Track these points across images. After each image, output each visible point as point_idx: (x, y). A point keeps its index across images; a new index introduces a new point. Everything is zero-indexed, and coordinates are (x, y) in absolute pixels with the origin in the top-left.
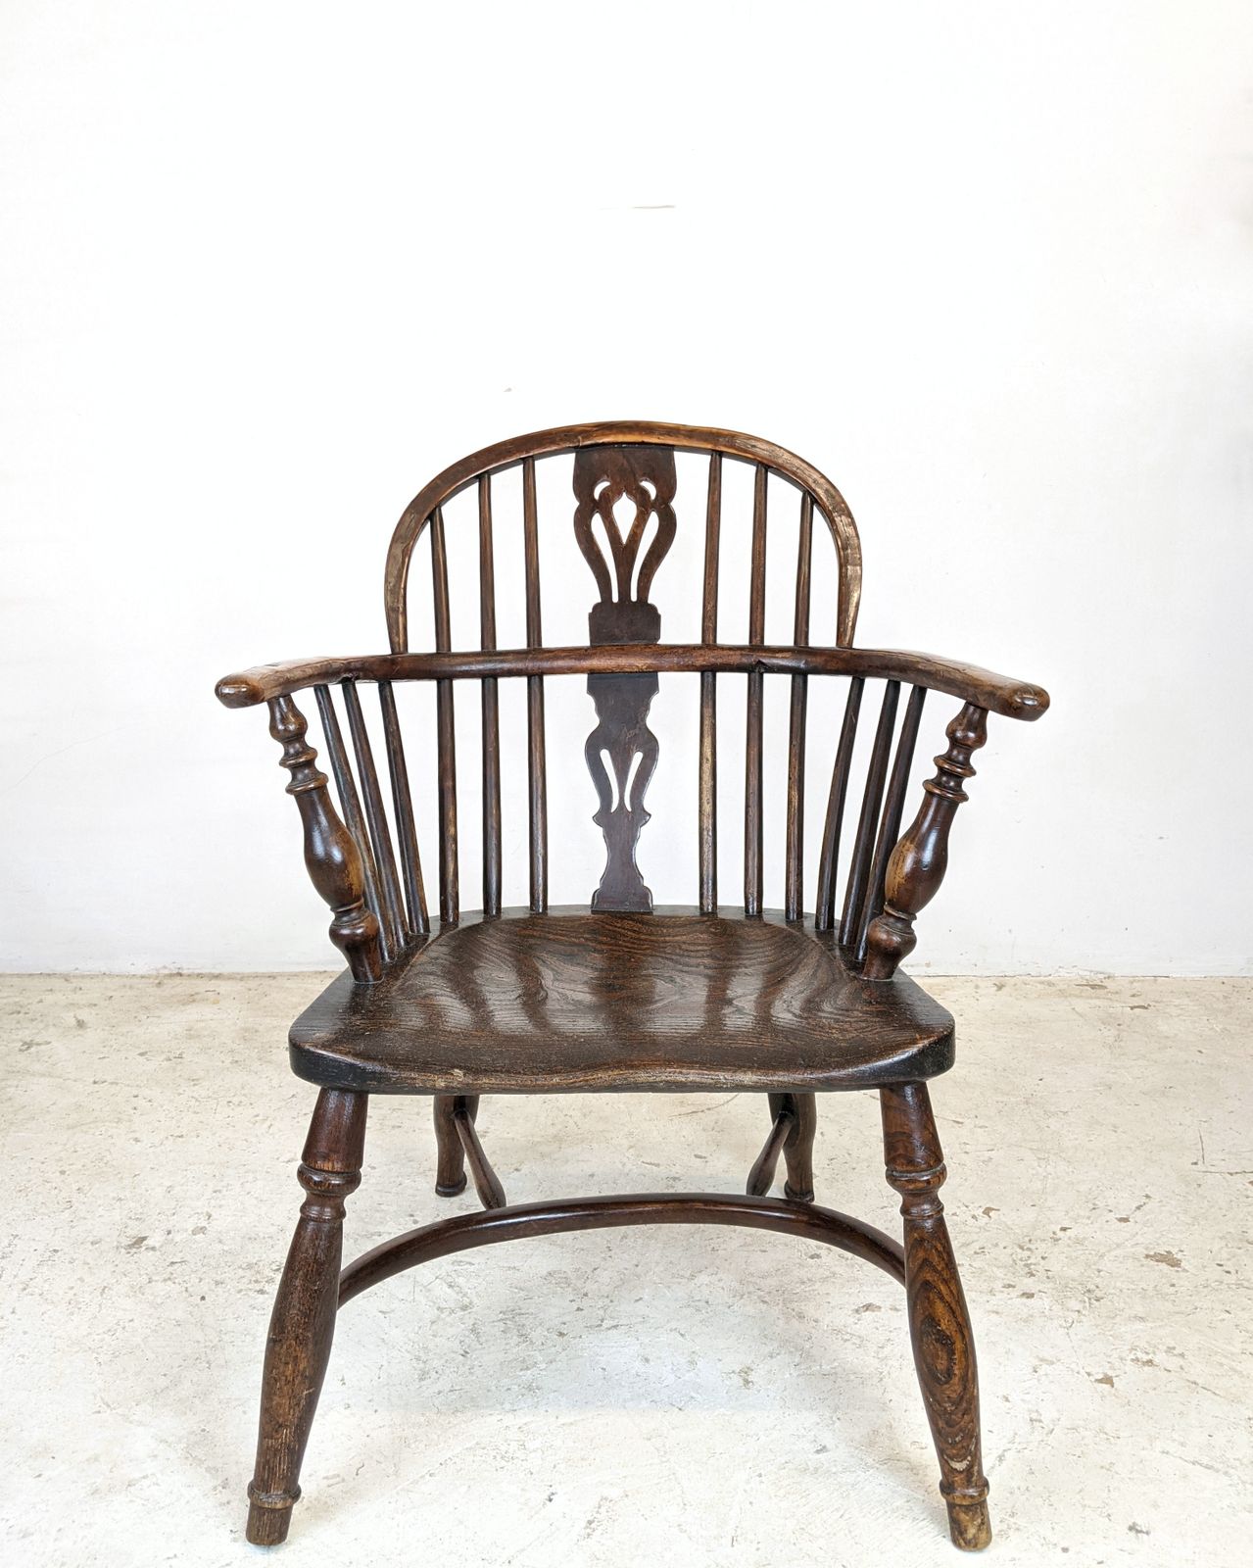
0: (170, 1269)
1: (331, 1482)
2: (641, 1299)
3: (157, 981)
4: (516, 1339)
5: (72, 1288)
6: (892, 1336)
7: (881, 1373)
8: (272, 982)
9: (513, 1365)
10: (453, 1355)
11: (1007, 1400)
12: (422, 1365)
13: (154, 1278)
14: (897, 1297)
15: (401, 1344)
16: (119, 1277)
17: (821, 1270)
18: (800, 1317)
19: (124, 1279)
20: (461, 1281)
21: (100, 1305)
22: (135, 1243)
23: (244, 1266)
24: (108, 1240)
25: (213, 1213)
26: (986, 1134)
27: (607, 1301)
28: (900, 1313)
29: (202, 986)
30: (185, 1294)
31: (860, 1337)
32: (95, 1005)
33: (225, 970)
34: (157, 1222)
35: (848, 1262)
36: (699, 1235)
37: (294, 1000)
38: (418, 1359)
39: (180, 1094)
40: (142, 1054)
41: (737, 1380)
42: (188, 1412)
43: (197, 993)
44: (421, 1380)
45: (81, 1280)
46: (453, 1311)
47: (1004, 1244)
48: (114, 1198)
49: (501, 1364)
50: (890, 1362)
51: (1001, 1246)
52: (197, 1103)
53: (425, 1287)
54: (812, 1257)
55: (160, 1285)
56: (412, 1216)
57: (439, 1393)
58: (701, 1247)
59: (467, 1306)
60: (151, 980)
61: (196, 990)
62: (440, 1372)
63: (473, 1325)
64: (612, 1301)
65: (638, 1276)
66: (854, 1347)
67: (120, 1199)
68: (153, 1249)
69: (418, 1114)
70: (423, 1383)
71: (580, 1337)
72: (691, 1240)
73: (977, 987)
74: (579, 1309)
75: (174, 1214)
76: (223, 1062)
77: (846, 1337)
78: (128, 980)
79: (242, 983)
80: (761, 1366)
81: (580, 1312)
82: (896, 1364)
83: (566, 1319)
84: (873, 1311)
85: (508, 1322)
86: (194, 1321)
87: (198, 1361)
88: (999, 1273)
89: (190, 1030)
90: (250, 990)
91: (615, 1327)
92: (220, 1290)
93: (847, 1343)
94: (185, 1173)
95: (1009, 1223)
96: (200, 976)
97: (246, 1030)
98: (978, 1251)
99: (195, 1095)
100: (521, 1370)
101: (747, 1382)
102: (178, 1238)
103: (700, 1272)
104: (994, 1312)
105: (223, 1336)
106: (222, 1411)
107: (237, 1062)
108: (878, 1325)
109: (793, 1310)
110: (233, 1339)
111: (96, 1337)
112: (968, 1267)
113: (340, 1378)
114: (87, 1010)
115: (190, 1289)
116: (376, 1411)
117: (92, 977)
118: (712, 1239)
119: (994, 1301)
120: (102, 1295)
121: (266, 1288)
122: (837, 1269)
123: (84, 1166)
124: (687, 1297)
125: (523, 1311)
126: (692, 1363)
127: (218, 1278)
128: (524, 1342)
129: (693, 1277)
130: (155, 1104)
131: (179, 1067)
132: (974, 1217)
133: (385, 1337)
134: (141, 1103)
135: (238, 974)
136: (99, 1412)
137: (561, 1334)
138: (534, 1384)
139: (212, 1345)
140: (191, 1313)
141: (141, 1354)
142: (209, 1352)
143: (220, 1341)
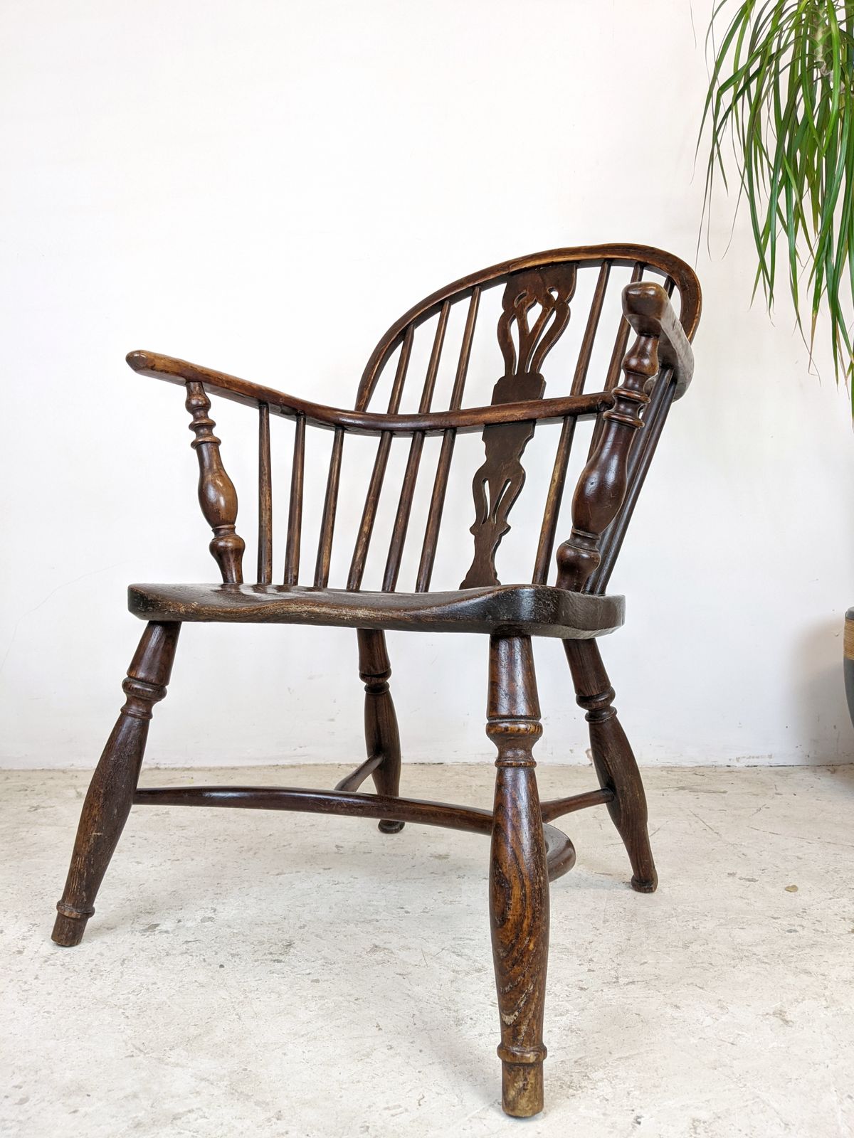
0: (185, 946)
1: (393, 1112)
5: (93, 960)
13: (172, 952)
16: (137, 952)
19: (142, 953)
21: (122, 973)
22: (149, 928)
24: (123, 926)
25: (217, 908)
30: (203, 964)
34: (166, 915)
38: (448, 1009)
39: (171, 835)
41: (775, 1020)
42: (225, 1055)
43: (174, 778)
44: (458, 1025)
45: (101, 954)
46: (467, 973)
48: (124, 899)
53: (434, 956)
54: (790, 931)
55: (178, 957)
56: (402, 908)
62: (475, 1019)
64: (618, 965)
67: (130, 900)
68: (167, 932)
75: (181, 909)
79: (210, 772)
80: (792, 1010)
81: (591, 973)
83: (581, 977)
86: (217, 983)
87: (227, 1014)
90: (218, 776)
91: (632, 983)
92: (236, 960)
94: (186, 883)
96: (174, 769)
99: (185, 835)
100: (556, 1016)
102: (188, 923)
105: (248, 994)
106: (261, 1053)
110: (258, 996)
111: (121, 997)
115: (207, 960)
120: (122, 965)
121: (282, 958)
130: (150, 841)
131: (167, 819)
133: (409, 993)
136: (132, 1056)
138: (573, 1027)
139: (238, 1001)
140: (212, 977)
141: (168, 1008)
142: (236, 1007)
143: (245, 998)
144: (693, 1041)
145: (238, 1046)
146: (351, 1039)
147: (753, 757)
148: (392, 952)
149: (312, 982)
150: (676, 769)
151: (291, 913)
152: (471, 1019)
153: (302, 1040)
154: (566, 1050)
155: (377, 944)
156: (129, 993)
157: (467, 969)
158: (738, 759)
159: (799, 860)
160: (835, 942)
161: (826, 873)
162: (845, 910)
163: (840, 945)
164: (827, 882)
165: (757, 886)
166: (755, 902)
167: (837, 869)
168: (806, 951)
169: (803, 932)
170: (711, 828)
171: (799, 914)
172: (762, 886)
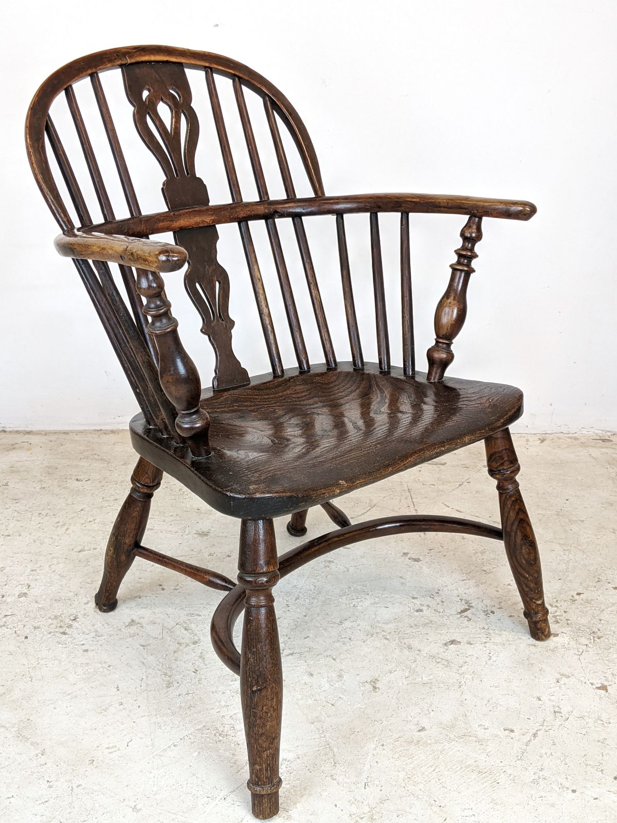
0: (4, 619)
1: (110, 751)
2: (308, 637)
6: (467, 660)
7: (460, 683)
8: (66, 436)
9: (226, 678)
10: (188, 672)
11: (540, 699)
12: (168, 679)
14: (471, 636)
15: (155, 665)
17: (422, 619)
18: (409, 648)
20: (193, 626)
23: (53, 617)
25: (31, 584)
28: (473, 646)
29: (20, 439)
30: (15, 635)
31: (447, 661)
33: (35, 428)
35: (441, 614)
36: (345, 597)
37: (80, 448)
38: (166, 674)
39: (7, 509)
41: (369, 687)
42: (18, 708)
43: (16, 444)
44: (167, 687)
46: (187, 645)
49: (219, 677)
50: (466, 676)
52: (19, 514)
53: (170, 630)
54: (417, 611)
56: (161, 585)
57: (179, 695)
58: (346, 604)
59: (196, 642)
61: (16, 441)
62: (180, 683)
63: (201, 653)
64: (289, 638)
65: (307, 623)
66: (443, 666)
69: (164, 521)
70: (169, 689)
72: (340, 600)
73: (528, 440)
75: (6, 585)
76: (35, 488)
77: (438, 660)
79: (46, 437)
80: (384, 678)
82: (470, 677)
84: (456, 644)
86: (21, 652)
87: (24, 676)
89: (12, 467)
90: (51, 441)
91: (292, 654)
92: (37, 632)
93: (439, 664)
94: (12, 559)
96: (18, 432)
97: (49, 467)
99: (17, 509)
100: (232, 681)
101: (375, 688)
102: (9, 600)
103: (346, 620)
105: (40, 661)
106: (40, 707)
107: (44, 488)
108: (459, 653)
109: (405, 644)
110: (46, 663)
112: (517, 617)
113: (116, 687)
115: (17, 632)
116: (139, 707)
118: (353, 599)
121: (67, 631)
122: (434, 619)
124: (337, 636)
126: (340, 676)
127: (36, 625)
129: (341, 623)
131: (6, 491)
133: (145, 661)
135: (43, 431)
139: (33, 666)
140: (19, 647)
142: (31, 671)
143: (38, 664)
144: (310, 702)
145: (27, 702)
146: (98, 697)
148: (142, 627)
149: (83, 651)
151: (82, 589)
152: (178, 683)
153: (67, 698)
154: (228, 707)
155: (134, 619)
157: (188, 642)
159: (463, 540)
160: (443, 622)
161: (475, 554)
162: (467, 591)
163: (445, 625)
164: (470, 563)
165: (417, 567)
166: (409, 581)
167: (485, 551)
168: (418, 630)
169: (426, 612)
170: (414, 505)
171: (433, 595)
172: (421, 566)
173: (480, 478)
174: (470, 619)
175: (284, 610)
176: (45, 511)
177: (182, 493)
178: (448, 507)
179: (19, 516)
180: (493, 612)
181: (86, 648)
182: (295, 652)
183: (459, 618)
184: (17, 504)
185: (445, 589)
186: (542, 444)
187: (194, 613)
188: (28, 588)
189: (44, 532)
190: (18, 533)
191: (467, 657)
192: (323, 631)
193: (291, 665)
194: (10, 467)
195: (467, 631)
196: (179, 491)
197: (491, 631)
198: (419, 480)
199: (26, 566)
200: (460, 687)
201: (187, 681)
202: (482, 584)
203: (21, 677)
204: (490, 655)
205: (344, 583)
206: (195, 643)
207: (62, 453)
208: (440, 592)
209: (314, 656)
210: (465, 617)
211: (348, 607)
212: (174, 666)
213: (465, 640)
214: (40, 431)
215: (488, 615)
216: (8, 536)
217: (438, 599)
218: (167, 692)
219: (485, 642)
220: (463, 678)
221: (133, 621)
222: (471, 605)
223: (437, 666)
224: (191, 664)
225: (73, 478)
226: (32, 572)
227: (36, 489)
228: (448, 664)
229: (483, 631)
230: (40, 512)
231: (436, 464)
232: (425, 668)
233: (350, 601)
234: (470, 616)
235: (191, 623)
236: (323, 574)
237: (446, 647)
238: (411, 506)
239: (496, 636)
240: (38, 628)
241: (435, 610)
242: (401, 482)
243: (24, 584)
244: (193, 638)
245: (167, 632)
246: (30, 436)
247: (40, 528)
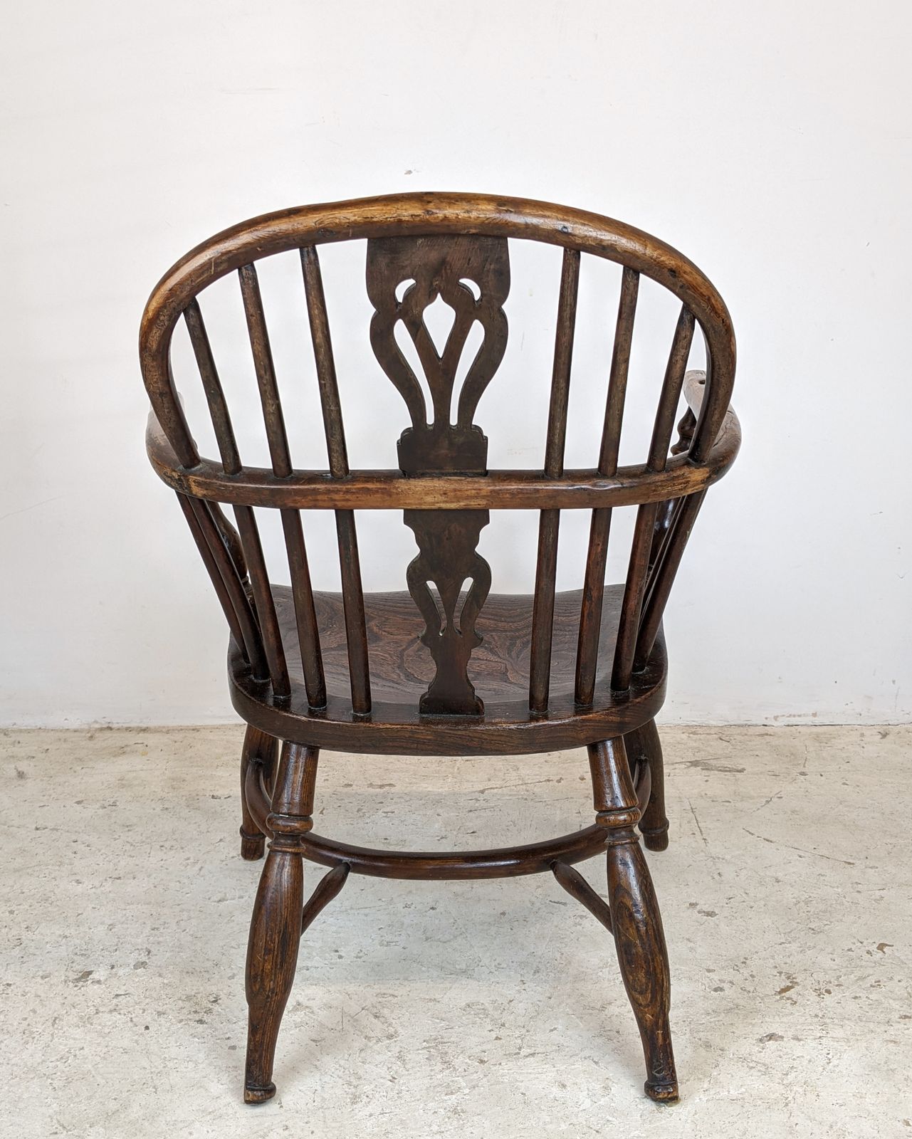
0: (115, 1001)
2: (555, 1029)
3: (89, 735)
4: (439, 1066)
5: (26, 1019)
6: (795, 1064)
7: (787, 1098)
8: (196, 734)
9: (438, 1090)
10: (382, 1081)
11: (908, 1124)
12: (354, 1090)
13: (101, 1009)
14: (799, 1027)
15: (333, 1070)
16: (68, 1009)
17: (724, 1002)
18: (706, 1046)
19: (73, 1010)
20: (386, 1012)
21: (52, 1035)
22: (82, 977)
23: (184, 998)
24: (56, 974)
25: (152, 949)
26: (876, 874)
27: (524, 1031)
28: (802, 1042)
29: (132, 739)
30: (130, 1024)
31: (765, 1065)
32: (33, 757)
33: (152, 723)
34: (101, 958)
35: (751, 994)
37: (217, 751)
38: (349, 1084)
39: (115, 839)
40: (78, 803)
43: (127, 746)
44: (353, 1103)
45: (34, 1011)
46: (379, 1040)
47: (899, 978)
48: (60, 935)
49: (427, 1089)
50: (795, 1088)
51: (897, 978)
52: (132, 847)
53: (352, 1018)
54: (716, 990)
55: (107, 1016)
56: (337, 951)
57: (371, 1115)
58: (609, 980)
59: (392, 1036)
60: (83, 734)
61: (126, 743)
62: (371, 1096)
63: (400, 1052)
65: (553, 1008)
66: (760, 1074)
67: (66, 937)
68: (99, 982)
70: (355, 1106)
71: (500, 1064)
72: (600, 974)
73: (862, 735)
74: (497, 1038)
75: (116, 950)
76: (154, 809)
77: (751, 1065)
78: (63, 734)
79: (168, 736)
81: (498, 1041)
82: (800, 1090)
83: (484, 1047)
84: (776, 1041)
85: (432, 1050)
86: (140, 1049)
87: (145, 1086)
88: (896, 1005)
89: (122, 780)
90: (176, 742)
91: (533, 1055)
92: (162, 1020)
93: (754, 1070)
94: (124, 912)
95: (902, 958)
96: (128, 729)
97: (173, 779)
98: (874, 984)
99: (129, 839)
100: (446, 1094)
102: (121, 972)
103: (610, 1003)
104: (891, 1041)
105: (168, 1063)
106: (169, 1132)
107: (167, 809)
108: (781, 1054)
109: (700, 1039)
110: (177, 1066)
111: (51, 1065)
112: (865, 999)
114: (26, 762)
115: (134, 1020)
116: (312, 1132)
117: (29, 731)
119: (892, 1031)
120: (53, 1025)
121: (205, 1019)
122: (741, 1002)
123: (30, 906)
124: (598, 1027)
125: (445, 1040)
126: (606, 1088)
127: (160, 1009)
128: (448, 1068)
130: (93, 849)
131: (114, 814)
132: (868, 952)
133: (318, 1064)
134: (80, 847)
135: (164, 727)
136: (56, 1133)
137: (482, 1062)
138: (458, 1108)
139: (157, 1071)
140: (136, 1041)
141: (92, 1079)
142: (154, 1078)
143: (164, 1067)
144: (563, 1127)
145: (151, 1124)
146: (252, 1117)
147: (794, 716)
148: (313, 1012)
149: (229, 1048)
150: (700, 731)
151: (224, 957)
152: (367, 1097)
153: (208, 1118)
154: (442, 1134)
155: (300, 1001)
156: (57, 1060)
157: (379, 1035)
158: (776, 718)
159: (776, 884)
160: (754, 1007)
161: (796, 904)
162: (788, 961)
163: (758, 1011)
164: (790, 917)
165: (712, 924)
166: (700, 946)
167: (810, 899)
168: (720, 1018)
169: (729, 991)
170: (701, 831)
171: (737, 966)
172: (717, 922)
173: (797, 791)
174: (796, 1002)
175: (517, 988)
176: (168, 842)
177: (361, 814)
178: (752, 834)
179: (133, 850)
180: (829, 992)
181: (233, 1044)
182: (537, 1051)
183: (778, 1001)
184: (130, 833)
185: (755, 956)
186: (884, 740)
187: (385, 992)
188: (148, 954)
189: (168, 874)
190: (132, 875)
191: (794, 1059)
192: (578, 1021)
193: (533, 1071)
194: (119, 780)
195: (792, 1021)
196: (358, 811)
197: (828, 1021)
198: (706, 794)
199: (144, 923)
200: (787, 1105)
201: (381, 1094)
202: (809, 948)
203: (141, 1087)
204: (830, 1056)
205: (604, 948)
206: (390, 1037)
207: (191, 758)
208: (747, 962)
209: (566, 1058)
210: (788, 999)
211: (612, 984)
212: (361, 1072)
213: (790, 1034)
214: (159, 727)
215: (822, 996)
216: (117, 879)
217: (746, 972)
218: (353, 1110)
219: (820, 1037)
220: (791, 1091)
221: (299, 1004)
222: (795, 980)
223: (750, 1074)
224: (385, 1068)
225: (207, 795)
226: (152, 931)
227: (155, 811)
228: (766, 1070)
229: (816, 1019)
230: (162, 844)
231: (730, 771)
232: (732, 1076)
233: (615, 976)
234: (795, 997)
235: (384, 1007)
236: (572, 936)
237: (762, 1045)
238: (696, 833)
239: (836, 1027)
240: (164, 1014)
241: (741, 989)
242: (680, 797)
243: (142, 949)
244: (387, 1029)
245: (349, 1021)
246: (146, 735)
247: (162, 867)
